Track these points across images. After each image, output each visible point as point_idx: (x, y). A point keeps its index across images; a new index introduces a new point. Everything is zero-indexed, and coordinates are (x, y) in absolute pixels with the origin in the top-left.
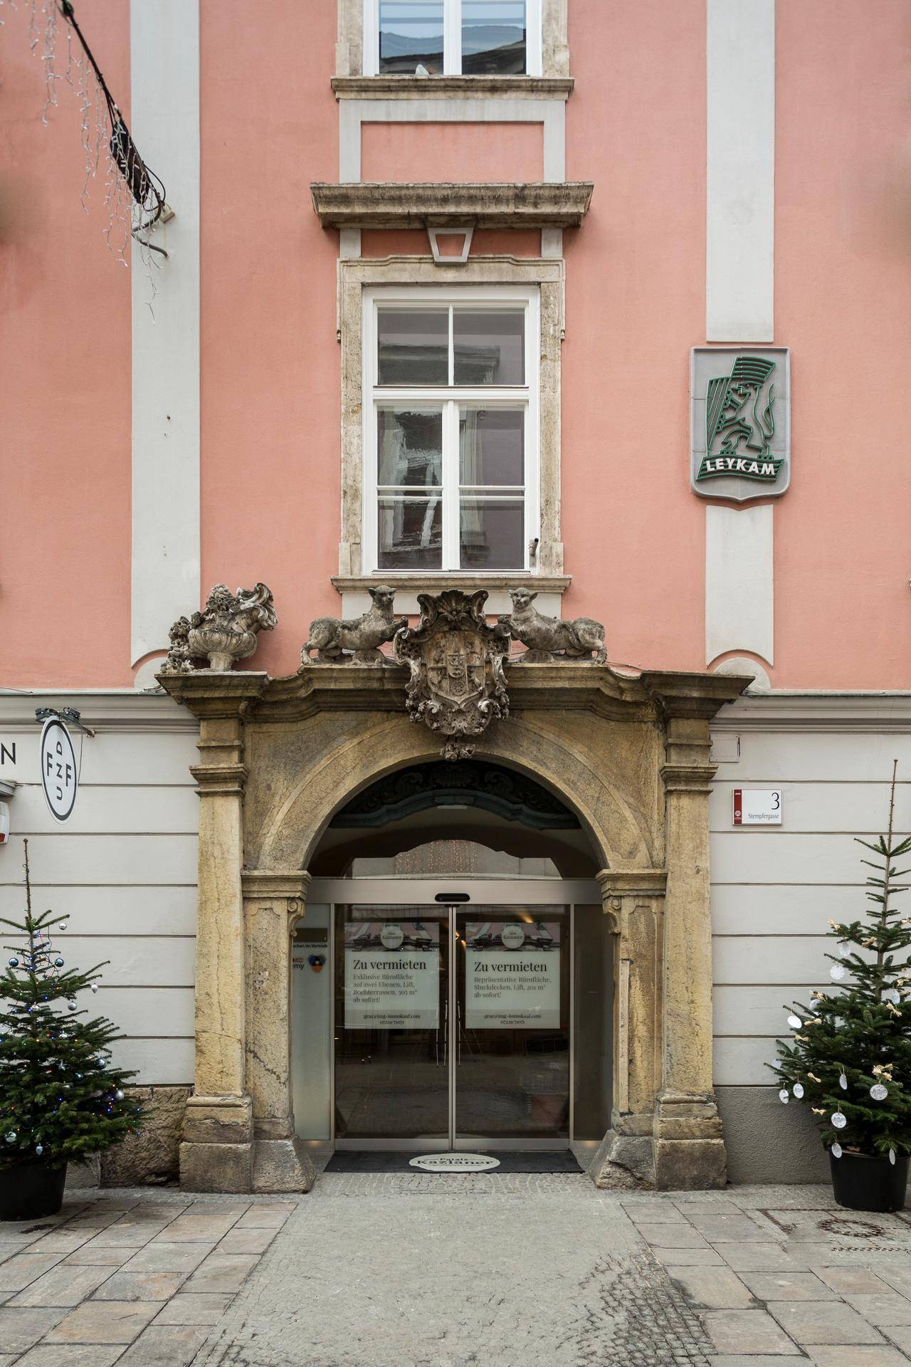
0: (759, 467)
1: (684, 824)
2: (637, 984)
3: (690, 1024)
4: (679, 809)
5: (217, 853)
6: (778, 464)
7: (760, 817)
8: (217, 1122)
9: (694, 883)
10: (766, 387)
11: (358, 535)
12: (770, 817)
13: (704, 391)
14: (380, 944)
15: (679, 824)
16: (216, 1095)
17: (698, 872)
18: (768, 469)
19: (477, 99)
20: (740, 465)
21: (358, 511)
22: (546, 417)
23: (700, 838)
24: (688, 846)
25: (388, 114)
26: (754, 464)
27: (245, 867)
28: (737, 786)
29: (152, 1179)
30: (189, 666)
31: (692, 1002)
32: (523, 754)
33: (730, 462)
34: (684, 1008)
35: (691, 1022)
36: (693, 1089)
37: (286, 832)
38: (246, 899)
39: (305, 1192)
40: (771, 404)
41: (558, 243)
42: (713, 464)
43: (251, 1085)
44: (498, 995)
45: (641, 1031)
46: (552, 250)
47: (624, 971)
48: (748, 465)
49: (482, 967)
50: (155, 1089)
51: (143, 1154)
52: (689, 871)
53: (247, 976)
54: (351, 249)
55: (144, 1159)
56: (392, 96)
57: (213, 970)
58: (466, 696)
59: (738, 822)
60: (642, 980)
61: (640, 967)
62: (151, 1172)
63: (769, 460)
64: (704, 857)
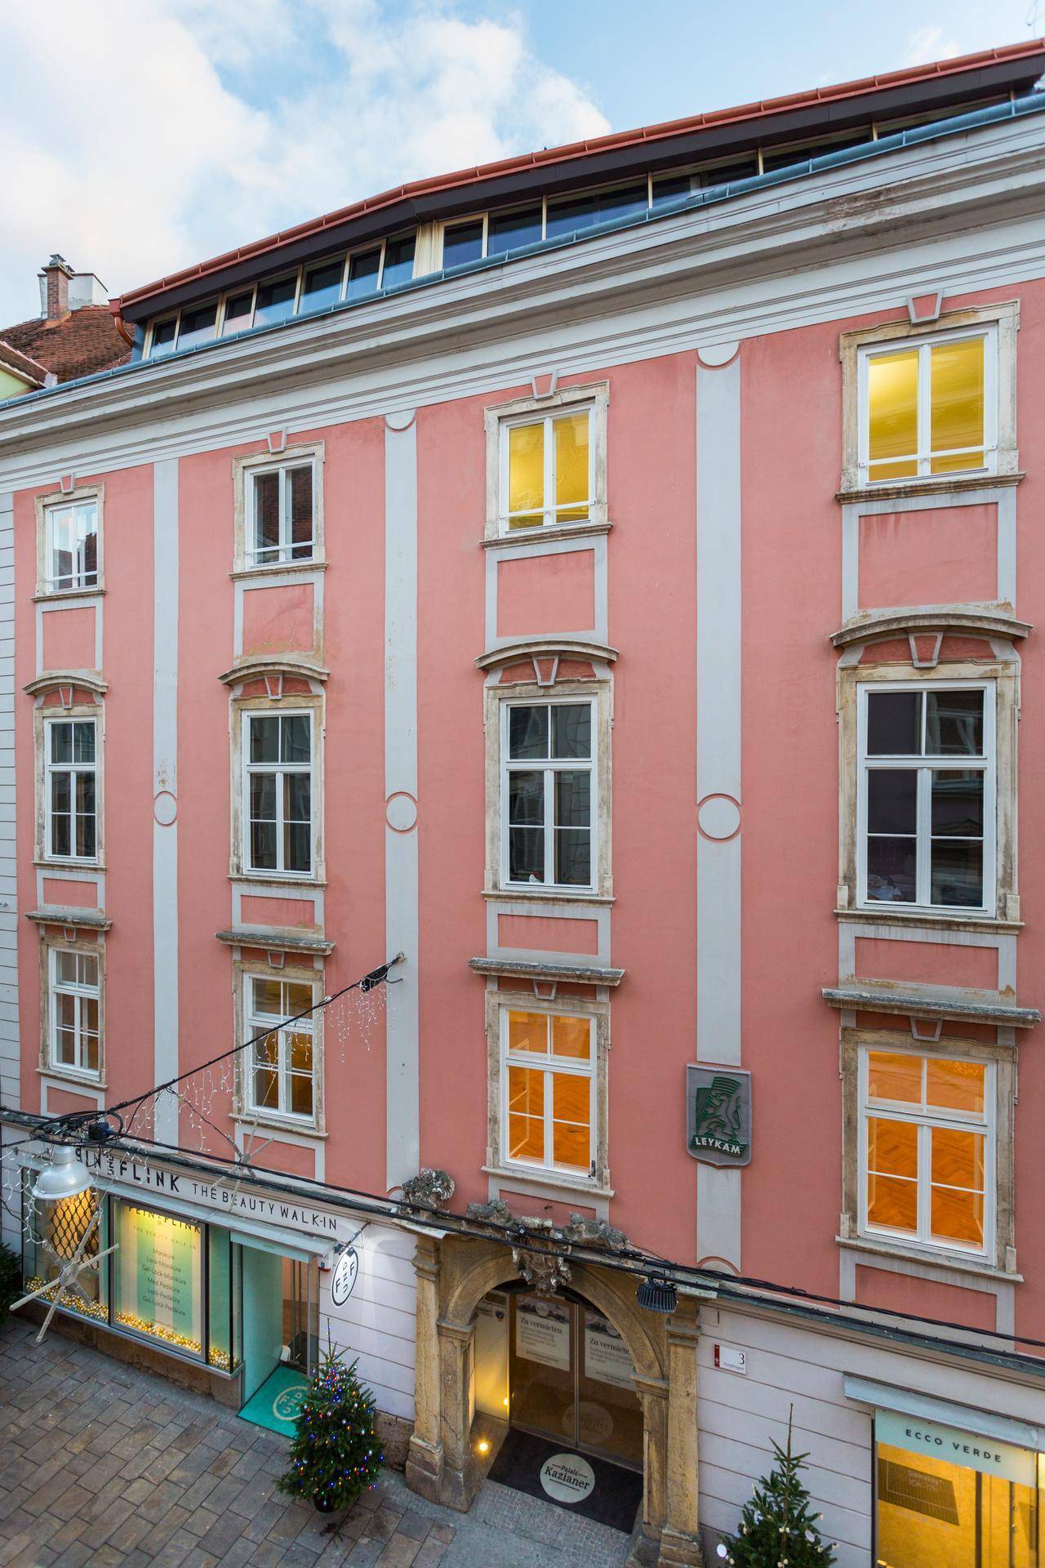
0: (730, 1147)
1: (680, 1363)
2: (653, 1447)
3: (683, 1488)
4: (676, 1353)
5: (425, 1308)
6: (744, 1148)
7: (731, 1366)
8: (423, 1457)
9: (686, 1401)
10: (735, 1096)
11: (497, 1144)
12: (738, 1368)
13: (694, 1094)
14: (535, 1311)
15: (675, 1362)
16: (423, 1440)
17: (688, 1395)
18: (735, 1149)
19: (560, 905)
20: (717, 1144)
21: (497, 1130)
22: (601, 1093)
23: (690, 1374)
24: (681, 1378)
25: (512, 911)
26: (727, 1145)
27: (438, 1320)
28: (717, 1342)
29: (396, 1467)
30: (410, 1212)
31: (684, 1475)
32: (585, 1291)
33: (711, 1142)
34: (679, 1478)
35: (682, 1486)
36: (684, 1528)
37: (459, 1303)
38: (440, 1334)
39: (466, 1513)
40: (738, 1107)
41: (606, 992)
42: (700, 1141)
43: (443, 1434)
44: (604, 1362)
45: (656, 1476)
46: (603, 998)
47: (646, 1437)
48: (722, 1145)
49: (592, 1341)
50: (399, 1419)
51: (393, 1453)
52: (682, 1394)
53: (441, 1375)
54: (493, 987)
55: (392, 1455)
56: (514, 901)
57: (423, 1371)
58: (545, 1271)
59: (717, 1365)
60: (656, 1444)
61: (656, 1437)
62: (396, 1463)
63: (737, 1143)
64: (692, 1386)
